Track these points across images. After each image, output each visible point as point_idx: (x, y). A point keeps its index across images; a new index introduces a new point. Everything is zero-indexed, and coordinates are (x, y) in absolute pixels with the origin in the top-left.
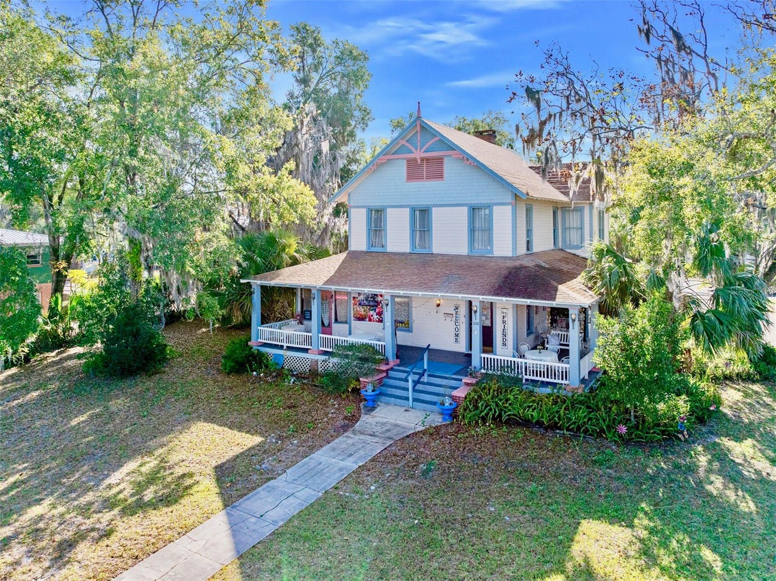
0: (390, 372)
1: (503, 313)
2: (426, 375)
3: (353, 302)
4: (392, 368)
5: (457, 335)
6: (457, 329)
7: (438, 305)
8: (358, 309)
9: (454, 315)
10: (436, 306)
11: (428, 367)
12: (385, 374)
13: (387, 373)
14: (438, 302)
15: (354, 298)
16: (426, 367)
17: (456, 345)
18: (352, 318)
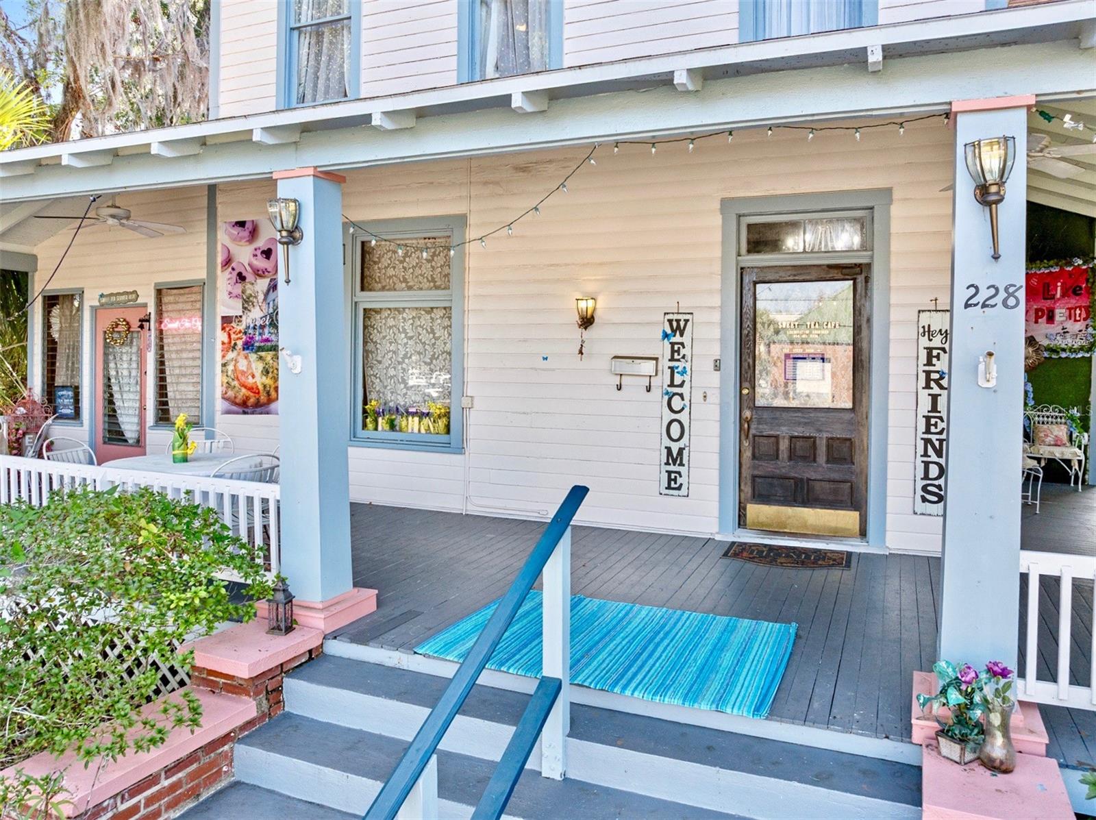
0: (292, 686)
1: (928, 332)
2: (558, 719)
3: (221, 336)
4: (314, 656)
5: (675, 458)
6: (676, 429)
7: (587, 321)
8: (242, 365)
9: (665, 363)
10: (576, 318)
11: (575, 665)
12: (247, 709)
13: (274, 695)
14: (586, 305)
15: (227, 320)
16: (554, 664)
17: (673, 501)
18: (220, 404)
